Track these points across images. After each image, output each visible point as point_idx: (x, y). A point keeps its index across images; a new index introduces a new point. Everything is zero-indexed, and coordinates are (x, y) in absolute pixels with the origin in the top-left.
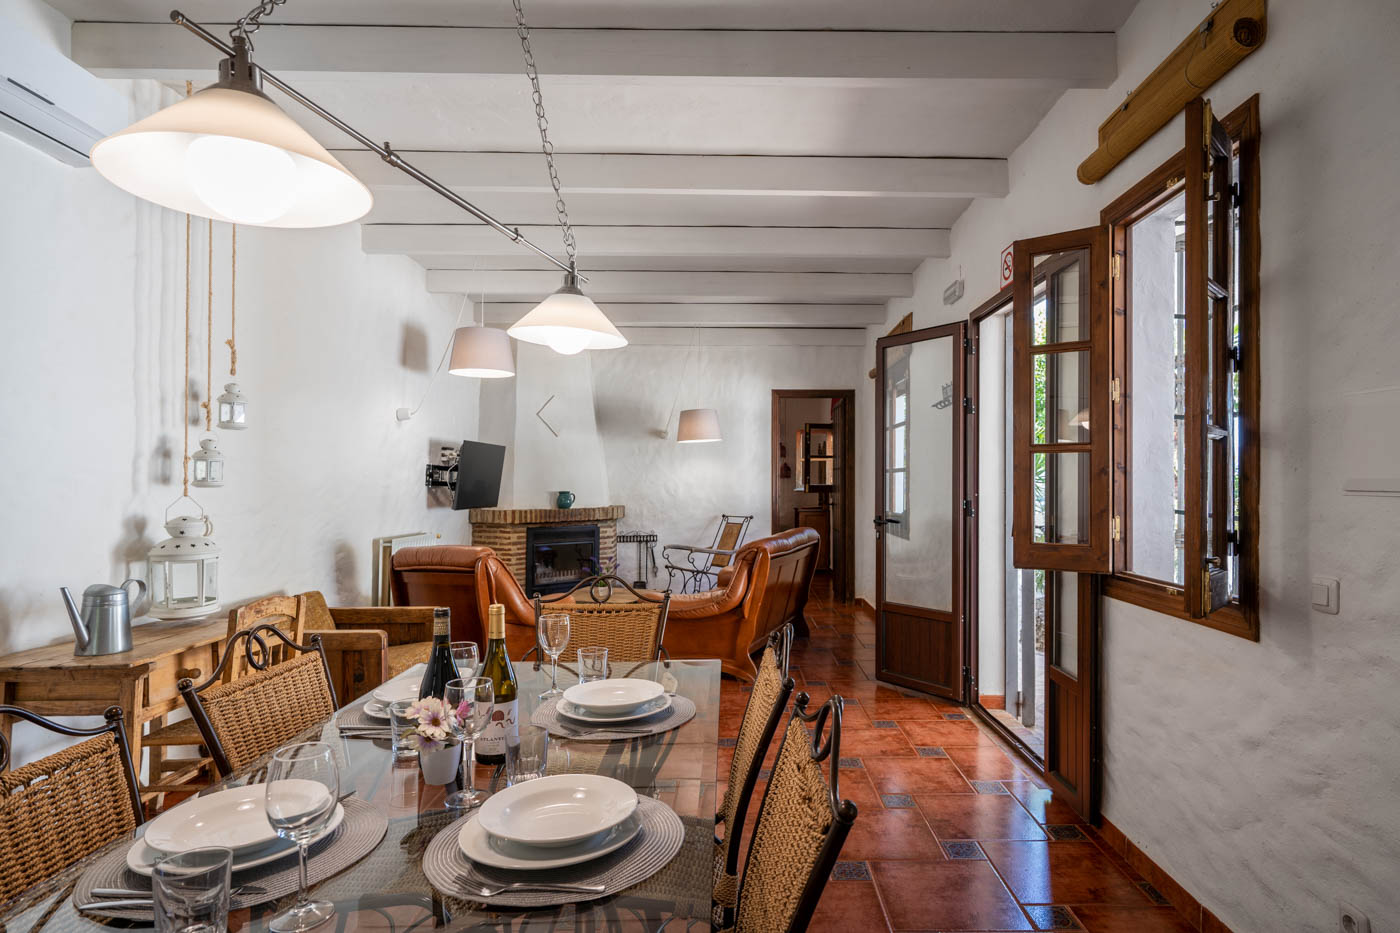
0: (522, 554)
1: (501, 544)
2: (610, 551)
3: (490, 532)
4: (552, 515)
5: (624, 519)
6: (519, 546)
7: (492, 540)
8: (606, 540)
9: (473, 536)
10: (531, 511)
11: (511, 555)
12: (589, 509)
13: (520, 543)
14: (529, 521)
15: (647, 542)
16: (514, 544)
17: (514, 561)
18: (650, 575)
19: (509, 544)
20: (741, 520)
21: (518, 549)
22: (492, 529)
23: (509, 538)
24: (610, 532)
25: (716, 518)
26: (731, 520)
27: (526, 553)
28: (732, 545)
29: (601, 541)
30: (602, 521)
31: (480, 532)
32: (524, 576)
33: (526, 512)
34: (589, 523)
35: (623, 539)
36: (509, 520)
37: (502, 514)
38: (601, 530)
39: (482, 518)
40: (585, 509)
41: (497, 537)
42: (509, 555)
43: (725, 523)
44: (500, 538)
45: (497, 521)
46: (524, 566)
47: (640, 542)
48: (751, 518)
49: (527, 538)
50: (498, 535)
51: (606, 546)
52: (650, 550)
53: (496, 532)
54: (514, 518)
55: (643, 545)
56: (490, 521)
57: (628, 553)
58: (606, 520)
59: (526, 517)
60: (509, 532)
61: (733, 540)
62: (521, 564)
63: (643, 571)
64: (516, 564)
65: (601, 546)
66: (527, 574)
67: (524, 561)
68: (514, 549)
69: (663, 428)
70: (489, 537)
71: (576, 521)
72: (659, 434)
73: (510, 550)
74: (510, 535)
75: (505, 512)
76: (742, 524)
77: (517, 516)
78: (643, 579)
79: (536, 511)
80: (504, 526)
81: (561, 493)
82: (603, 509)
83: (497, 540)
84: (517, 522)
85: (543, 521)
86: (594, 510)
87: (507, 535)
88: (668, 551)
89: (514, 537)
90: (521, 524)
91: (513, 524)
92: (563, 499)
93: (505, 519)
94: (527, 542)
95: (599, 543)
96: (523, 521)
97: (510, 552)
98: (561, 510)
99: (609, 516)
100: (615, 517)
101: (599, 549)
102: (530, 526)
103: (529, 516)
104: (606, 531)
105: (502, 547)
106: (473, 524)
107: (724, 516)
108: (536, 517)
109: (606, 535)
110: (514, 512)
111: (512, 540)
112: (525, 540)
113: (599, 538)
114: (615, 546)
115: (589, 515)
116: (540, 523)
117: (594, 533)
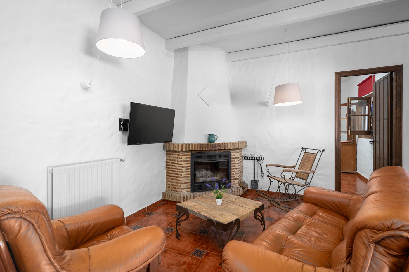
0: (189, 166)
1: (178, 161)
2: (237, 165)
3: (173, 155)
4: (204, 146)
5: (246, 148)
6: (187, 162)
7: (174, 159)
8: (235, 159)
9: (166, 156)
10: (192, 144)
11: (182, 167)
12: (225, 144)
13: (187, 161)
14: (191, 150)
15: (258, 160)
16: (184, 161)
17: (184, 170)
18: (260, 178)
19: (181, 161)
20: (315, 152)
21: (186, 164)
22: (174, 153)
23: (181, 158)
24: (237, 155)
25: (297, 149)
26: (307, 151)
27: (191, 166)
28: (310, 167)
29: (232, 160)
30: (232, 150)
31: (169, 154)
32: (190, 178)
33: (189, 145)
34: (225, 151)
35: (246, 158)
36: (180, 149)
37: (177, 145)
38: (232, 154)
39: (169, 148)
40: (222, 144)
41: (176, 157)
42: (181, 167)
43: (303, 152)
44: (177, 158)
45: (175, 149)
46: (190, 173)
47: (254, 160)
48: (323, 151)
49: (191, 158)
50: (177, 156)
51: (235, 162)
52: (259, 165)
53: (175, 155)
54: (182, 148)
55: (256, 161)
56: (172, 149)
57: (248, 165)
58: (235, 149)
59: (189, 148)
60: (181, 155)
61: (310, 163)
62: (188, 172)
63: (256, 175)
64: (185, 172)
65: (232, 162)
66: (191, 176)
67: (190, 170)
68: (184, 164)
69: (266, 101)
70: (173, 157)
71: (217, 150)
72: (264, 104)
73: (182, 164)
74: (182, 157)
75: (178, 144)
76: (316, 154)
77: (184, 146)
78: (256, 179)
79: (195, 144)
80: (179, 152)
81: (210, 135)
82: (233, 143)
83: (176, 159)
84: (184, 150)
85: (199, 150)
86: (228, 144)
87: (180, 157)
88: (268, 168)
89: (184, 158)
90: (186, 151)
91: (182, 151)
92: (211, 138)
93: (178, 148)
94: (191, 160)
95: (231, 161)
96: (188, 150)
97: (182, 166)
98: (209, 143)
99: (236, 147)
100: (240, 148)
101: (231, 164)
102: (193, 152)
103: (191, 147)
104: (235, 155)
105: (178, 162)
106: (166, 150)
107: (302, 148)
108: (195, 147)
109: (235, 157)
110: (182, 145)
111: (183, 159)
112: (190, 159)
113: (231, 158)
114: (242, 161)
115: (225, 147)
116: (197, 151)
117: (228, 156)
